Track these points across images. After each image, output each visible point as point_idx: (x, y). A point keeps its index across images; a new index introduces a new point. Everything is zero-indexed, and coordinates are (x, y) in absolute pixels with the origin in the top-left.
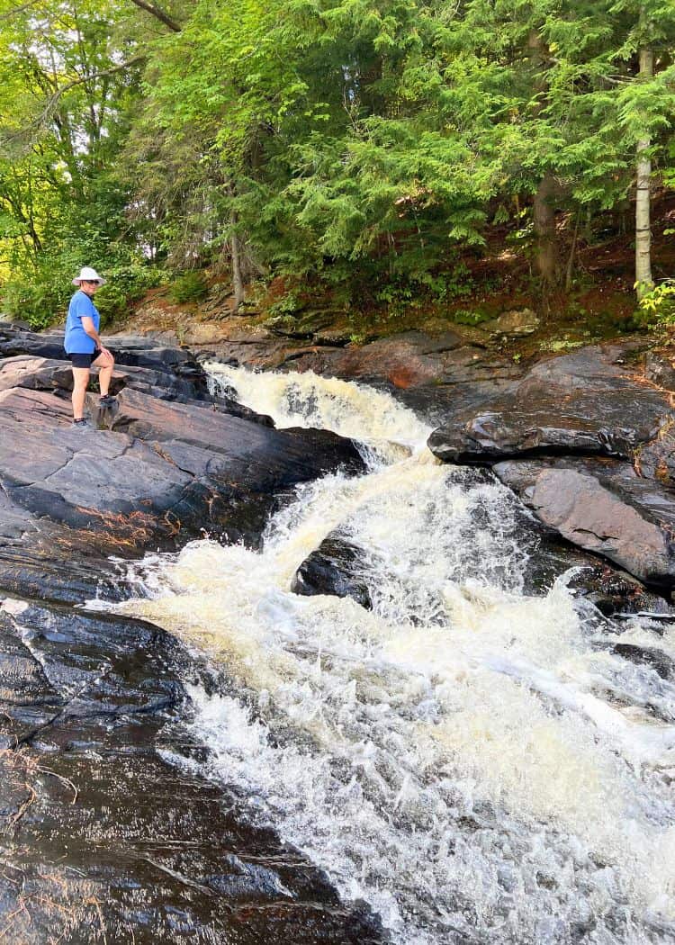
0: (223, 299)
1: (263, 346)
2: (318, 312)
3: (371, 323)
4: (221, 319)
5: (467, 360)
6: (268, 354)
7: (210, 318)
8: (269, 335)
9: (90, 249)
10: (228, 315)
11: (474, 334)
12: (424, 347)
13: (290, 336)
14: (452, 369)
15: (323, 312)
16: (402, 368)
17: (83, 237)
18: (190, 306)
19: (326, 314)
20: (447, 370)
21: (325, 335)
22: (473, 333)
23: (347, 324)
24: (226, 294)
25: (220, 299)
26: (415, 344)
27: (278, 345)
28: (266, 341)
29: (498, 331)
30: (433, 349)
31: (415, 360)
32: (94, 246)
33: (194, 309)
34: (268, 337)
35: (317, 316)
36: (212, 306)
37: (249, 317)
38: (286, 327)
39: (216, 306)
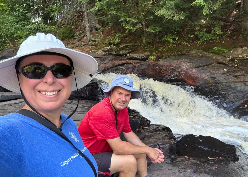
0: (81, 38)
1: (103, 59)
2: (126, 44)
3: (157, 50)
4: (81, 47)
5: (222, 71)
6: (106, 62)
7: (76, 46)
8: (105, 54)
9: (19, 16)
10: (85, 45)
11: (220, 58)
12: (196, 64)
13: (114, 55)
14: (215, 76)
15: (130, 45)
16: (189, 74)
17: (15, 11)
18: (66, 41)
19: (132, 46)
20: (212, 76)
21: (135, 55)
22: (218, 58)
23: (146, 51)
24: (82, 36)
25: (80, 38)
26: (191, 63)
27: (110, 58)
28: (104, 57)
29: (231, 57)
30: (201, 65)
31: (194, 70)
32: (21, 15)
33: (68, 42)
34: (105, 55)
35: (127, 46)
36: (77, 41)
37: (94, 46)
38: (113, 51)
39: (79, 41)
